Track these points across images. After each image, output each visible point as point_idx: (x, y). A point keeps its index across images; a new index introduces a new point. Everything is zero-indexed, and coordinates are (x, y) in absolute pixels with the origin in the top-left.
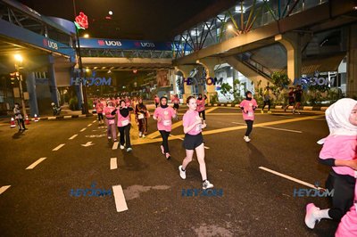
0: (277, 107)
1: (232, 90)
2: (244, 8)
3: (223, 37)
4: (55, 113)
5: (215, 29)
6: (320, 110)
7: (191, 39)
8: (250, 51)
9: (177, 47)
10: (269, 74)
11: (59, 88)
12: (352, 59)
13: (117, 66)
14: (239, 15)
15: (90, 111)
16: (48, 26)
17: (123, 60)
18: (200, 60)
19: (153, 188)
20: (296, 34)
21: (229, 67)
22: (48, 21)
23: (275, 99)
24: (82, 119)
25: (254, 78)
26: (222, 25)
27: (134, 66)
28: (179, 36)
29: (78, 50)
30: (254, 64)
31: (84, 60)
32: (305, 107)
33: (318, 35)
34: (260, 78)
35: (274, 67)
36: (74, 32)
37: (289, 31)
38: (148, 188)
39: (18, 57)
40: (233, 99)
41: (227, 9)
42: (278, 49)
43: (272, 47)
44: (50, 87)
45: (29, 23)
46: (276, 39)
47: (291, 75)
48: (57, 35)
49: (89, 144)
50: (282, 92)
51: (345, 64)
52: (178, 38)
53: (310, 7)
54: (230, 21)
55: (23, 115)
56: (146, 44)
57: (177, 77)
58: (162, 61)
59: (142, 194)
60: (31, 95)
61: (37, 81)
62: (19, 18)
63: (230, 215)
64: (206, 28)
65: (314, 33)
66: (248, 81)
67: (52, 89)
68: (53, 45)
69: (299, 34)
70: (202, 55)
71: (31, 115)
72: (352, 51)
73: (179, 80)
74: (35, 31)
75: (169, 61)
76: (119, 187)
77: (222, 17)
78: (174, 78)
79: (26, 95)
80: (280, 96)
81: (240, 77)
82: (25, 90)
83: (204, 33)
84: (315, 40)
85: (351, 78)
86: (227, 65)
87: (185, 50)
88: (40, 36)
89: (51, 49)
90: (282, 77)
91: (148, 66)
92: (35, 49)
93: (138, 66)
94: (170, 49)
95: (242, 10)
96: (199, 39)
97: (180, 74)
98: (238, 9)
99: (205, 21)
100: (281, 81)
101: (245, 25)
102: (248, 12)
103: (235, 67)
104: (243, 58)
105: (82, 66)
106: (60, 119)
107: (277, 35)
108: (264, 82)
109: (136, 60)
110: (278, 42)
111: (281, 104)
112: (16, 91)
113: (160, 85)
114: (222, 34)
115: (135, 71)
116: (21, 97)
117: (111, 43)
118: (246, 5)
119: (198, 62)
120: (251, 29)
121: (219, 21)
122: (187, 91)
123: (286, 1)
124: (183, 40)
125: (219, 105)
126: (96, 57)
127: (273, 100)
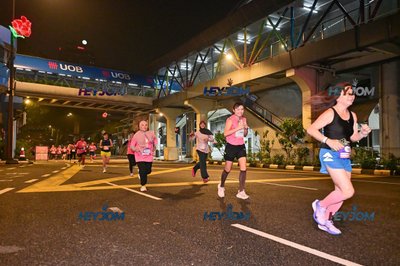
0: (288, 167)
3: (220, 73)
5: (211, 63)
7: (180, 76)
8: (255, 93)
9: (161, 84)
10: (279, 125)
12: (385, 108)
13: (73, 99)
14: (242, 46)
18: (189, 100)
23: (286, 156)
25: (259, 130)
26: (219, 59)
28: (164, 69)
30: (261, 111)
33: (341, 75)
34: (268, 128)
35: (286, 115)
36: (9, 42)
37: (304, 65)
41: (226, 36)
42: (290, 93)
43: (284, 90)
46: (288, 75)
50: (295, 147)
51: (378, 115)
52: (162, 72)
56: (118, 75)
57: (160, 125)
58: (140, 99)
64: (199, 60)
65: (338, 73)
69: (317, 71)
72: (385, 96)
75: (149, 101)
77: (220, 46)
78: (155, 126)
80: (292, 152)
83: (198, 68)
85: (386, 132)
86: (226, 112)
87: (170, 88)
90: (295, 126)
91: (120, 105)
94: (152, 85)
95: (245, 40)
96: (190, 76)
97: (163, 120)
98: (241, 38)
99: (198, 50)
100: (294, 132)
101: (248, 57)
102: (253, 43)
104: (248, 98)
107: (289, 69)
108: (272, 133)
110: (291, 83)
111: (293, 164)
115: (105, 115)
117: (67, 67)
118: (250, 33)
119: (186, 103)
120: (256, 61)
121: (216, 51)
122: (171, 142)
123: (301, 28)
124: (169, 74)
125: (212, 163)
126: (43, 83)
127: (282, 156)
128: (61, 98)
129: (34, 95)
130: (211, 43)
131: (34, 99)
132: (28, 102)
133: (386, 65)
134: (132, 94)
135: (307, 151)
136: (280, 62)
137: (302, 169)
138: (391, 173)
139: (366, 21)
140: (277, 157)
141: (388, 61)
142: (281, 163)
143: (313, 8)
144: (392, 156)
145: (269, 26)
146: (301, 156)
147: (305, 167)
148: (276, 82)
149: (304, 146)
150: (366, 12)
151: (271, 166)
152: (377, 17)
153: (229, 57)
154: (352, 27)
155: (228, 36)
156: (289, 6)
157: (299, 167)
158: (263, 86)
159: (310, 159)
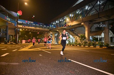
0: (82, 46)
1: (68, 40)
2: (72, 15)
6: (96, 47)
7: (56, 24)
8: (74, 28)
9: (51, 26)
10: (80, 36)
12: (106, 32)
17: (33, 28)
18: (58, 30)
20: (88, 23)
23: (81, 43)
25: (75, 37)
26: (65, 20)
27: (37, 30)
30: (75, 33)
32: (91, 46)
35: (81, 33)
37: (85, 22)
40: (68, 43)
42: (82, 28)
46: (82, 24)
47: (86, 36)
49: (5, 49)
50: (83, 41)
51: (104, 34)
54: (68, 18)
56: (41, 24)
58: (46, 29)
64: (61, 20)
65: (94, 23)
69: (89, 23)
72: (105, 29)
75: (48, 30)
81: (71, 36)
83: (60, 22)
85: (106, 38)
87: (54, 27)
90: (83, 36)
91: (42, 31)
94: (49, 26)
95: (72, 16)
97: (52, 34)
98: (71, 15)
99: (60, 18)
103: (69, 33)
108: (78, 38)
109: (38, 28)
110: (83, 26)
115: (38, 33)
117: (30, 22)
119: (57, 30)
120: (74, 21)
121: (65, 18)
122: (54, 40)
123: (85, 13)
124: (53, 24)
128: (28, 29)
129: (22, 28)
130: (63, 16)
131: (22, 29)
132: (21, 30)
133: (106, 22)
134: (45, 28)
135: (86, 42)
136: (80, 21)
138: (107, 48)
139: (101, 11)
140: (79, 43)
141: (106, 21)
142: (80, 45)
143: (88, 8)
144: (107, 44)
145: (77, 12)
146: (85, 43)
147: (86, 46)
148: (79, 26)
149: (85, 41)
150: (101, 9)
151: (78, 45)
152: (103, 10)
153: (68, 20)
154: (97, 13)
155: (67, 15)
156: (82, 8)
157: (84, 46)
158: (76, 27)
159: (87, 44)
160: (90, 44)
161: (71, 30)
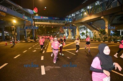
0: (101, 41)
1: (85, 35)
2: (90, 7)
3: (83, 17)
4: (25, 40)
5: (80, 14)
6: (117, 43)
7: (72, 17)
8: (92, 22)
9: (67, 20)
10: (99, 30)
11: (27, 32)
13: (46, 25)
14: (89, 9)
15: (37, 40)
16: (25, 11)
17: (48, 23)
18: (75, 24)
19: (55, 67)
21: (84, 27)
22: (25, 10)
24: (34, 42)
26: (83, 13)
27: (52, 25)
28: (68, 16)
29: (34, 20)
30: (93, 26)
31: (36, 23)
32: (111, 42)
33: (117, 17)
34: (95, 31)
36: (33, 14)
37: (106, 15)
38: (53, 67)
39: (14, 21)
40: (85, 38)
41: (84, 7)
43: (100, 20)
44: (24, 31)
45: (19, 10)
47: (107, 30)
48: (27, 14)
49: (35, 51)
50: (103, 36)
52: (67, 17)
53: (114, 7)
54: (85, 11)
55: (15, 40)
56: (56, 18)
58: (62, 24)
59: (51, 69)
60: (18, 34)
61: (20, 29)
62: (15, 9)
63: (80, 79)
64: (77, 13)
65: (116, 16)
66: (91, 32)
67: (25, 32)
68: (26, 18)
69: (110, 16)
70: (75, 22)
71: (17, 40)
73: (67, 30)
74: (20, 13)
75: (64, 24)
76: (43, 66)
77: (83, 10)
78: (65, 30)
79: (16, 34)
80: (102, 38)
81: (89, 30)
82: (16, 32)
83: (76, 15)
84: (116, 18)
86: (84, 26)
87: (69, 20)
88: (22, 15)
89: (25, 19)
90: (103, 31)
92: (20, 19)
93: (54, 25)
94: (65, 20)
95: (90, 8)
96: (75, 17)
98: (88, 7)
99: (77, 11)
100: (103, 32)
101: (91, 13)
102: (92, 8)
103: (87, 27)
104: (90, 24)
105: (35, 25)
106: (27, 42)
107: (102, 16)
108: (97, 32)
109: (53, 23)
110: (102, 19)
111: (103, 40)
112: (13, 32)
113: (61, 32)
114: (82, 16)
115: (52, 27)
116: (15, 34)
117: (45, 18)
118: (91, 6)
119: (74, 25)
120: (93, 14)
121: (82, 11)
122: (70, 34)
123: (105, 4)
125: (81, 40)
126: (40, 22)
127: (100, 39)
128: (43, 25)
130: (80, 9)
132: (37, 26)
135: (106, 37)
137: (105, 42)
140: (98, 39)
142: (99, 40)
145: (96, 4)
146: (105, 39)
147: (106, 41)
148: (98, 19)
151: (97, 41)
154: (120, 5)
157: (104, 41)
159: (107, 39)
160: (110, 39)
161: (89, 23)
